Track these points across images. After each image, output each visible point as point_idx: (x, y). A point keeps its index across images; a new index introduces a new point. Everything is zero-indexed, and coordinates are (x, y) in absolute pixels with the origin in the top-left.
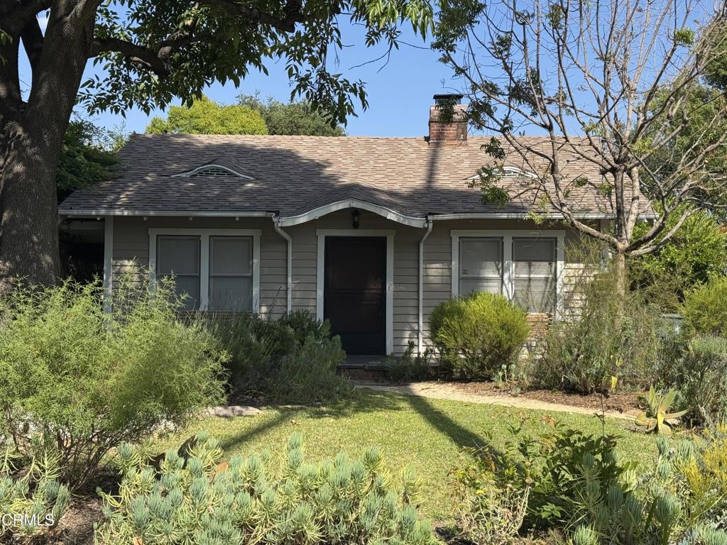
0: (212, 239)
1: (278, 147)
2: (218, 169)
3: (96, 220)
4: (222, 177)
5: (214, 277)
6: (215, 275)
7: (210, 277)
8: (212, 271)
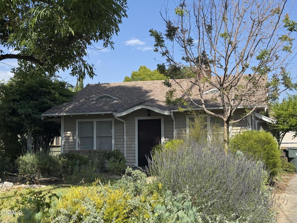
0: (98, 122)
1: (137, 86)
2: (106, 96)
3: (55, 117)
4: (107, 99)
5: (99, 137)
6: (99, 136)
7: (97, 137)
8: (98, 134)
